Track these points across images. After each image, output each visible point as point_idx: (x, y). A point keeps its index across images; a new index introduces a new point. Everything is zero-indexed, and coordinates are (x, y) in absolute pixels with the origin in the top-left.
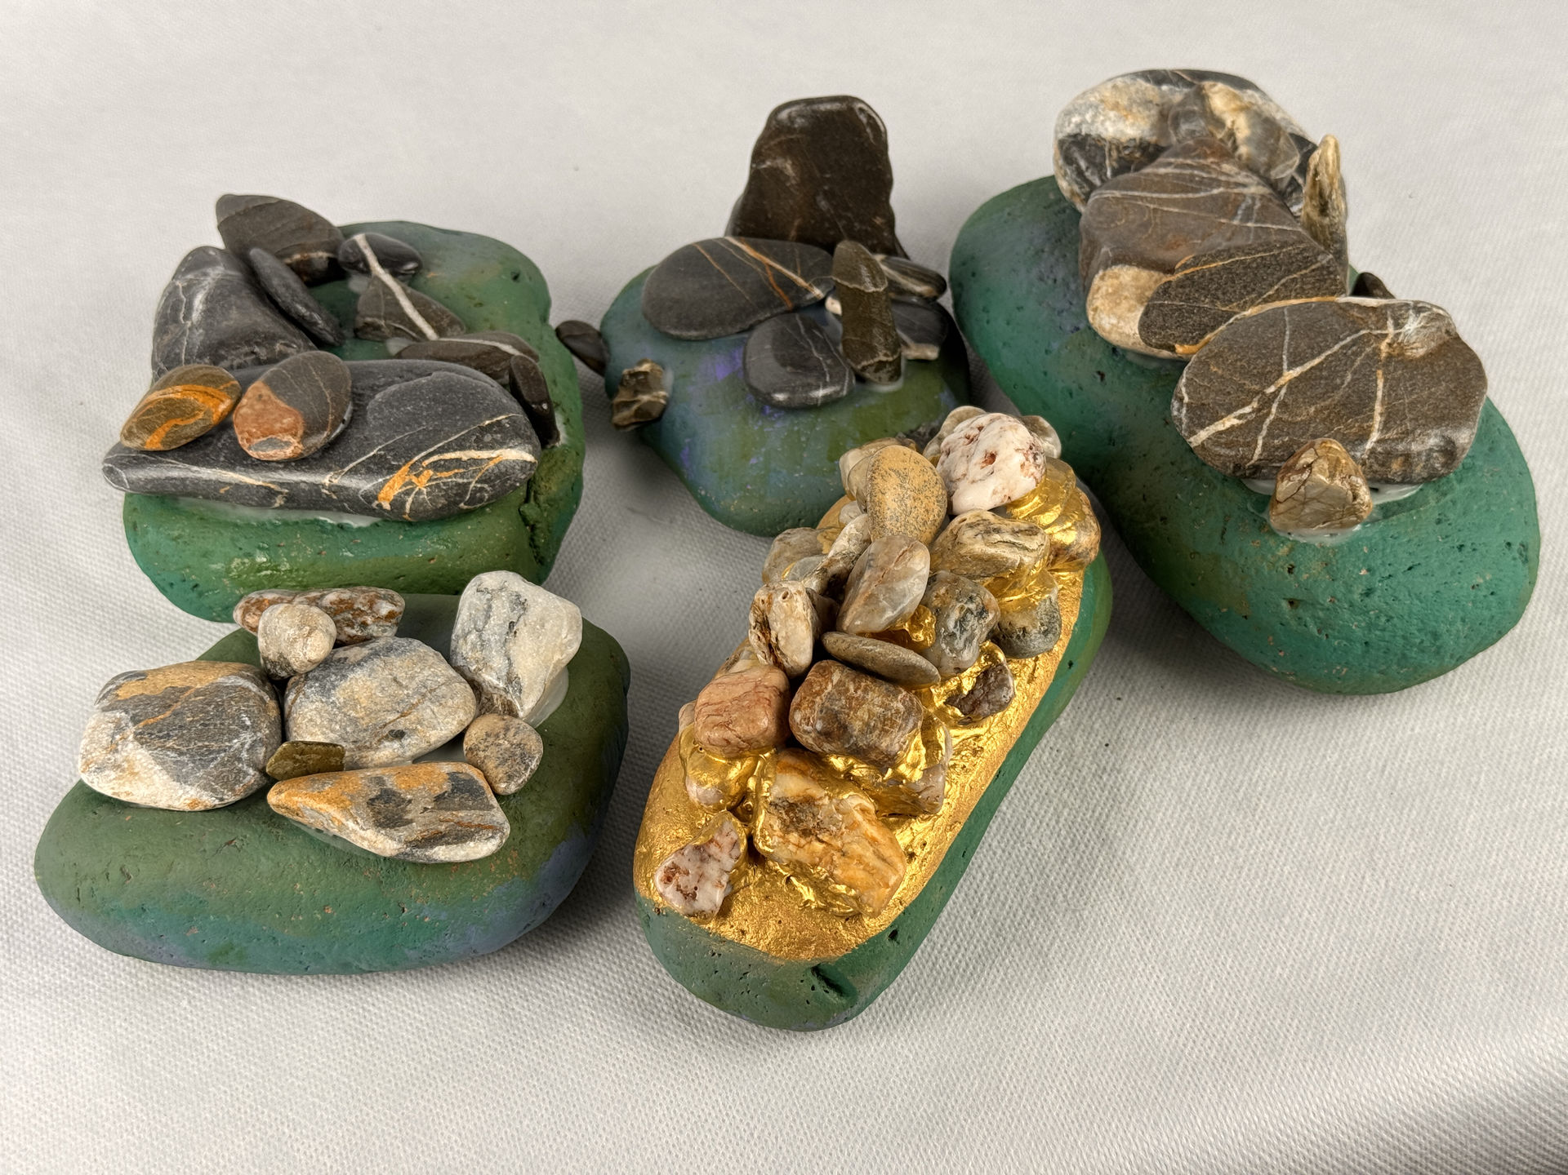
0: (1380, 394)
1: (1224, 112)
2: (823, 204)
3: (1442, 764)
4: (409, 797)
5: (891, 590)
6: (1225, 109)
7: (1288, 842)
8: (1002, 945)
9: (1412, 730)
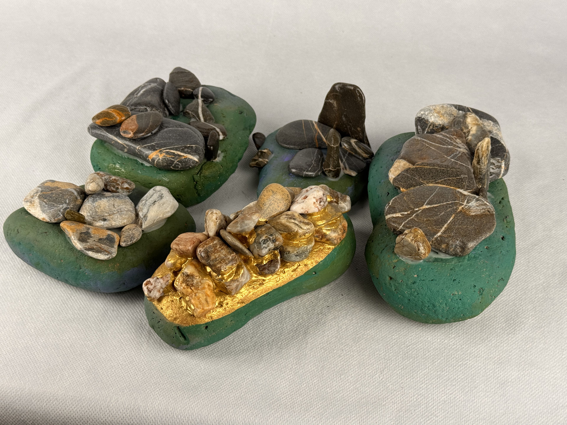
0: (449, 222)
1: (470, 124)
2: (344, 119)
3: (429, 352)
4: (93, 236)
5: (243, 222)
6: (471, 123)
7: (361, 355)
8: (253, 349)
9: (427, 339)
